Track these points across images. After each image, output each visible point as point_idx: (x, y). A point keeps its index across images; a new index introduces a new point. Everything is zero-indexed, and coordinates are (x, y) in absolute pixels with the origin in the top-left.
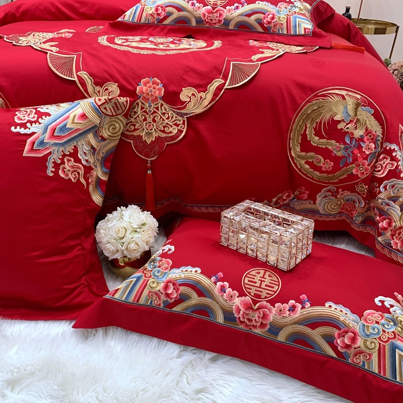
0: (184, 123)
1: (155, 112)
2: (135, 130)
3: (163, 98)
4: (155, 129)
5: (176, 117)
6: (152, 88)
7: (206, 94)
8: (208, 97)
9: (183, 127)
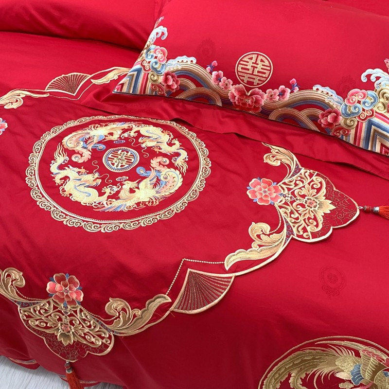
2: (47, 328)
3: (82, 304)
4: (73, 332)
5: (100, 328)
7: (143, 312)
8: (144, 317)
9: (109, 342)
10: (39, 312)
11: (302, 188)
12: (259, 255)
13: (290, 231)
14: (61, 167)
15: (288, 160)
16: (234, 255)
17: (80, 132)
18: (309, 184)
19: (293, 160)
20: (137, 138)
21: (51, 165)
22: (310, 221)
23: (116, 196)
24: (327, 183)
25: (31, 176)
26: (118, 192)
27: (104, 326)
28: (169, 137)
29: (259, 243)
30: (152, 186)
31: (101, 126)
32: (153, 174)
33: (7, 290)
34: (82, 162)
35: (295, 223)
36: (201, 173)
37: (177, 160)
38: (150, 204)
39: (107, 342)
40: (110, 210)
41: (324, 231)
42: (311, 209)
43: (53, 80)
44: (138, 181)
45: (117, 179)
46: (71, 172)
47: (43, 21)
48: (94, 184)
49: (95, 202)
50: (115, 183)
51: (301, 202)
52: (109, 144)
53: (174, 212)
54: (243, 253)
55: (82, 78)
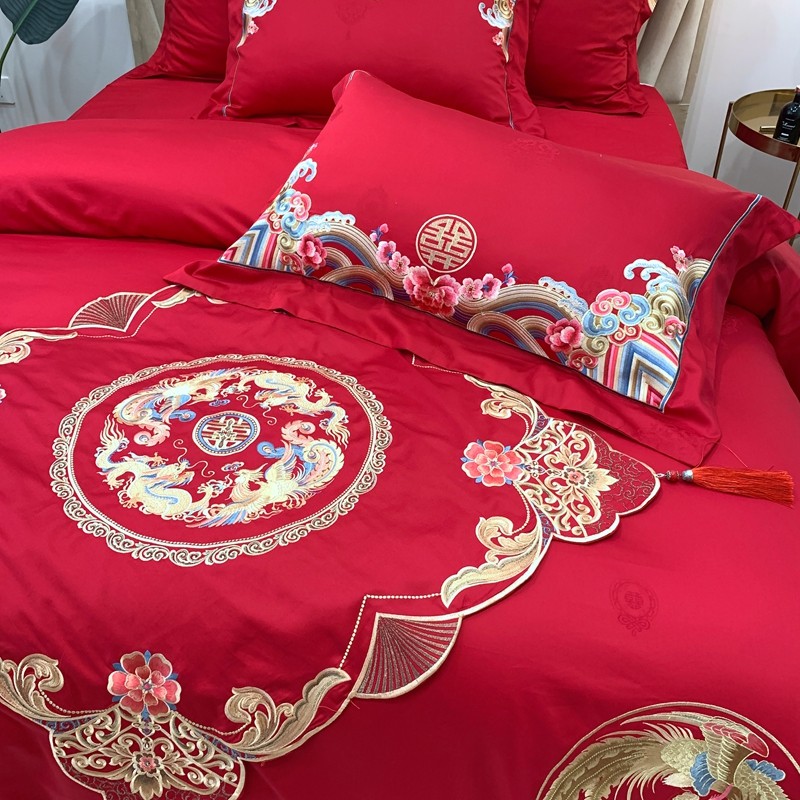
0: (236, 770)
1: (158, 734)
2: (109, 769)
3: (179, 708)
4: (162, 771)
5: (216, 753)
6: (149, 680)
7: (298, 708)
8: (301, 717)
9: (235, 779)
10: (94, 738)
11: (556, 453)
12: (500, 573)
13: (548, 528)
14: (116, 457)
15: (523, 407)
16: (457, 579)
17: (144, 393)
18: (566, 444)
19: (531, 407)
20: (251, 393)
21: (96, 455)
22: (579, 506)
23: (224, 498)
24: (596, 441)
25: (61, 478)
26: (228, 491)
27: (224, 747)
28: (308, 388)
29: (498, 553)
30: (290, 473)
31: (182, 380)
32: (288, 452)
33: (27, 701)
34: (154, 444)
35: (553, 512)
36: (375, 442)
37: (329, 424)
38: (291, 505)
39: (230, 779)
40: (219, 524)
41: (606, 521)
42: (576, 487)
43: (82, 309)
44: (261, 468)
45: (223, 469)
46: (136, 464)
47: (53, 212)
48: (182, 480)
49: (187, 513)
50: (220, 476)
51: (558, 476)
52: (202, 409)
53: (336, 516)
54: (471, 573)
55: (136, 301)
